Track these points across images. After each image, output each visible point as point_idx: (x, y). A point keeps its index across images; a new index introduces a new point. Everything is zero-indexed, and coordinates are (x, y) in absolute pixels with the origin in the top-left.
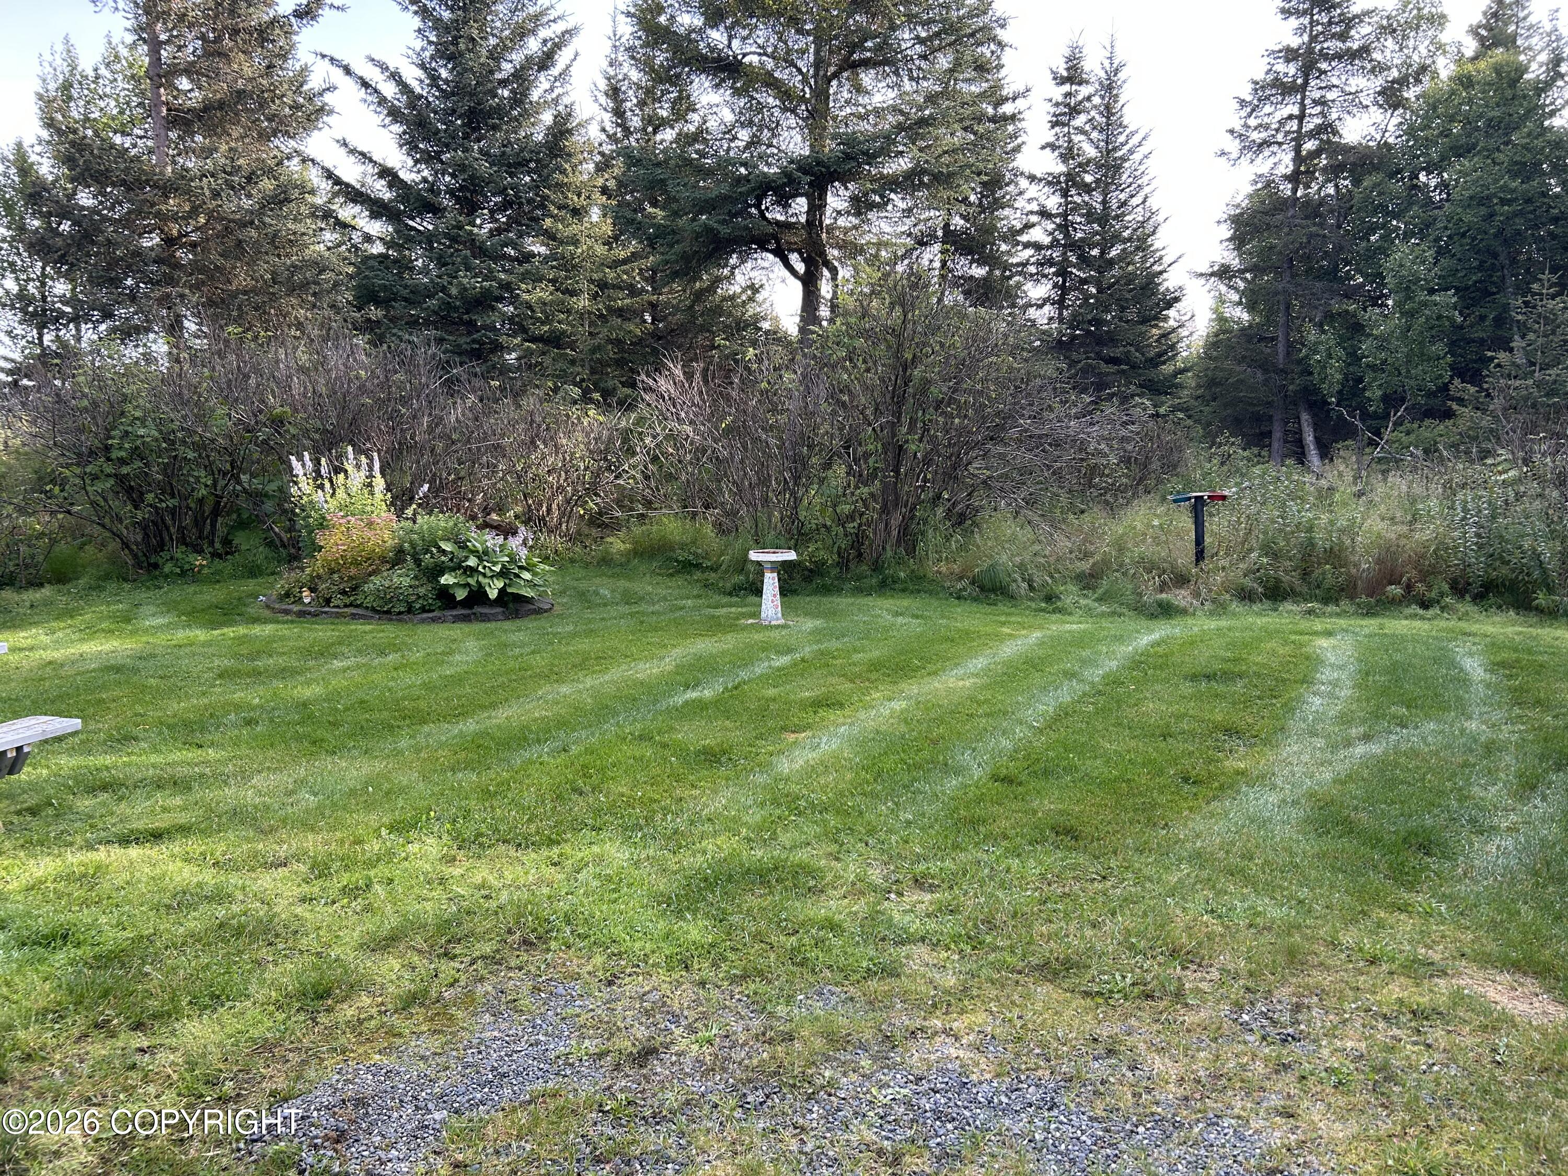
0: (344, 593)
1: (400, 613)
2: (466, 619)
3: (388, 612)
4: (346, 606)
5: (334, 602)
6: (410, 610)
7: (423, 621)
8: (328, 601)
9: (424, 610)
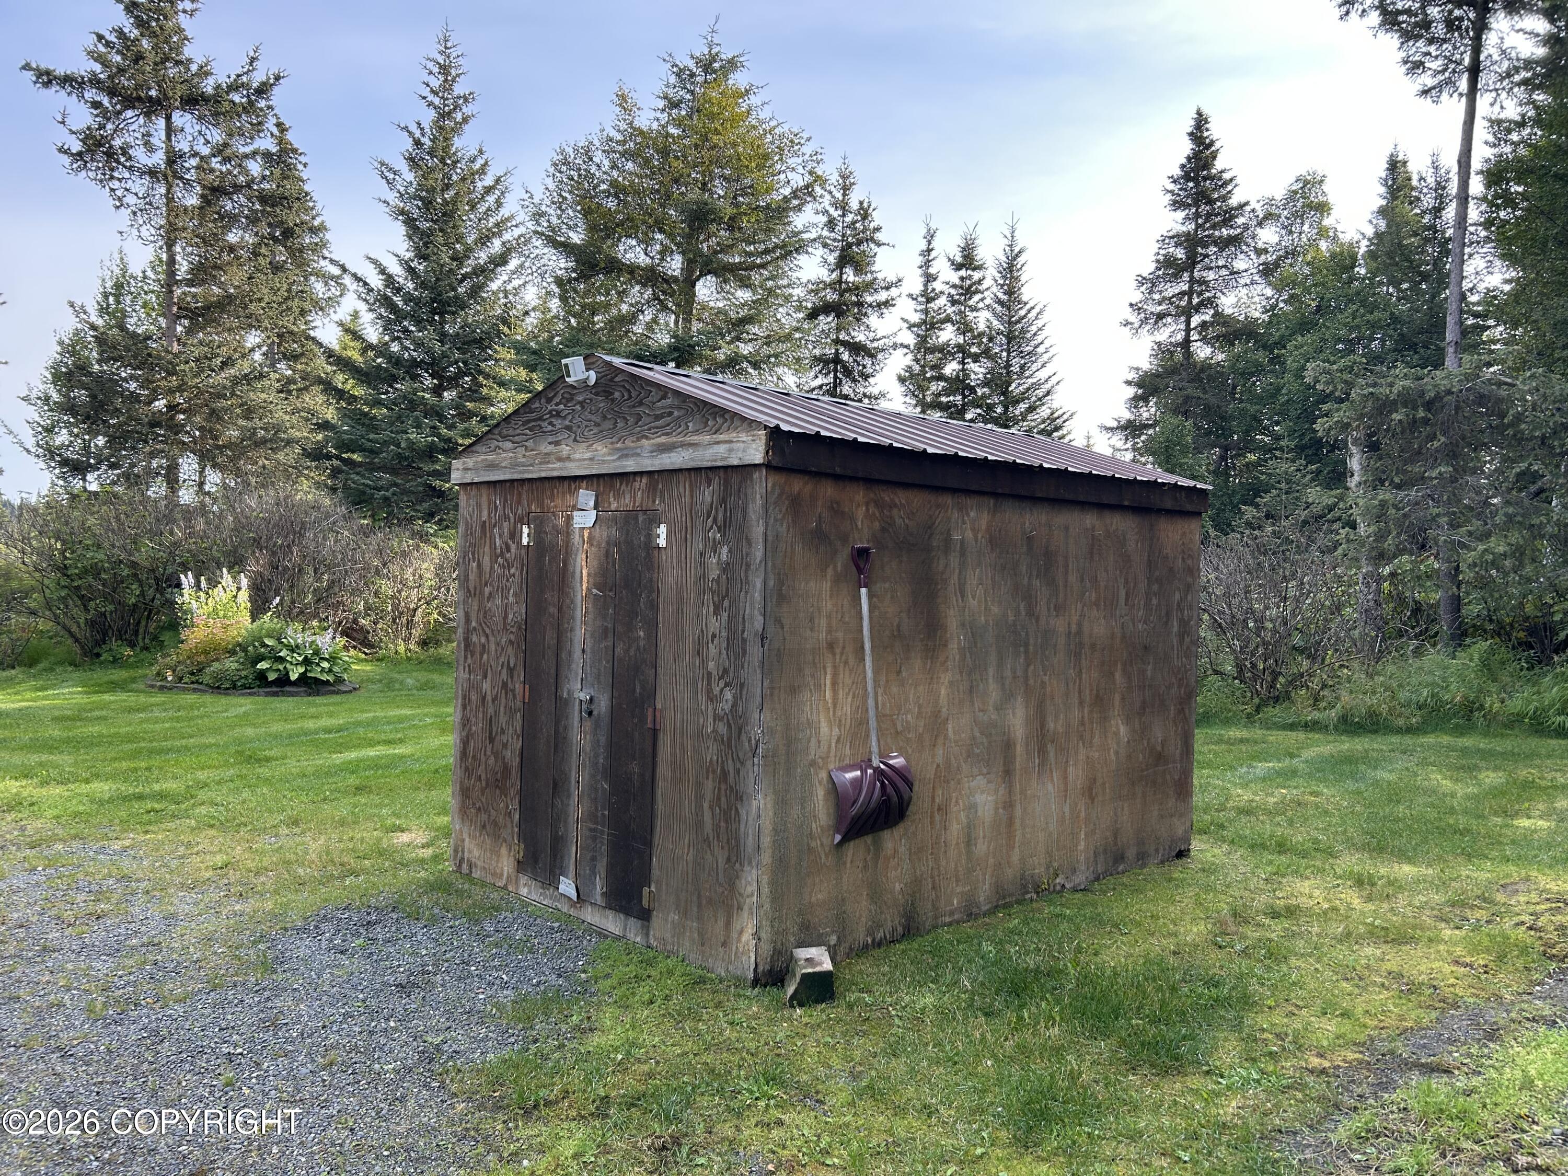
0: (193, 674)
1: (227, 689)
2: (275, 694)
3: (218, 688)
4: (192, 683)
5: (186, 680)
6: (234, 687)
7: (243, 695)
8: (181, 679)
9: (244, 687)
